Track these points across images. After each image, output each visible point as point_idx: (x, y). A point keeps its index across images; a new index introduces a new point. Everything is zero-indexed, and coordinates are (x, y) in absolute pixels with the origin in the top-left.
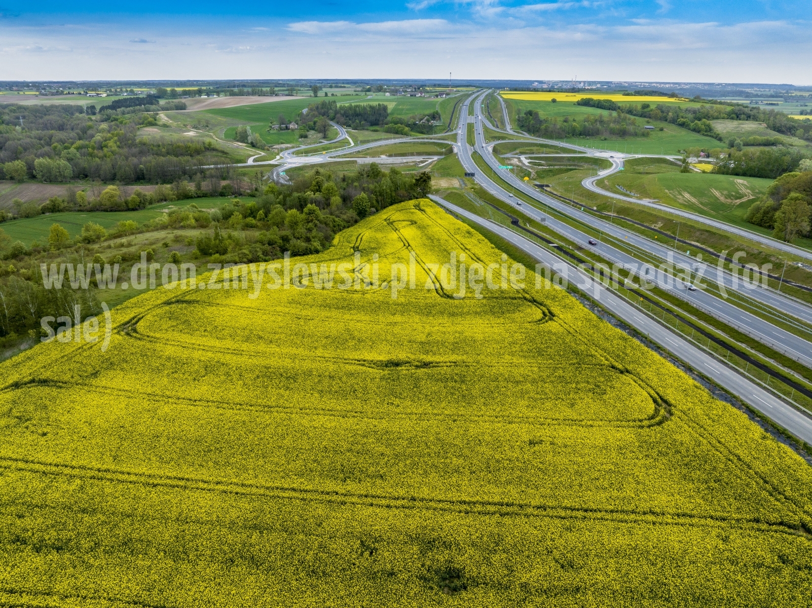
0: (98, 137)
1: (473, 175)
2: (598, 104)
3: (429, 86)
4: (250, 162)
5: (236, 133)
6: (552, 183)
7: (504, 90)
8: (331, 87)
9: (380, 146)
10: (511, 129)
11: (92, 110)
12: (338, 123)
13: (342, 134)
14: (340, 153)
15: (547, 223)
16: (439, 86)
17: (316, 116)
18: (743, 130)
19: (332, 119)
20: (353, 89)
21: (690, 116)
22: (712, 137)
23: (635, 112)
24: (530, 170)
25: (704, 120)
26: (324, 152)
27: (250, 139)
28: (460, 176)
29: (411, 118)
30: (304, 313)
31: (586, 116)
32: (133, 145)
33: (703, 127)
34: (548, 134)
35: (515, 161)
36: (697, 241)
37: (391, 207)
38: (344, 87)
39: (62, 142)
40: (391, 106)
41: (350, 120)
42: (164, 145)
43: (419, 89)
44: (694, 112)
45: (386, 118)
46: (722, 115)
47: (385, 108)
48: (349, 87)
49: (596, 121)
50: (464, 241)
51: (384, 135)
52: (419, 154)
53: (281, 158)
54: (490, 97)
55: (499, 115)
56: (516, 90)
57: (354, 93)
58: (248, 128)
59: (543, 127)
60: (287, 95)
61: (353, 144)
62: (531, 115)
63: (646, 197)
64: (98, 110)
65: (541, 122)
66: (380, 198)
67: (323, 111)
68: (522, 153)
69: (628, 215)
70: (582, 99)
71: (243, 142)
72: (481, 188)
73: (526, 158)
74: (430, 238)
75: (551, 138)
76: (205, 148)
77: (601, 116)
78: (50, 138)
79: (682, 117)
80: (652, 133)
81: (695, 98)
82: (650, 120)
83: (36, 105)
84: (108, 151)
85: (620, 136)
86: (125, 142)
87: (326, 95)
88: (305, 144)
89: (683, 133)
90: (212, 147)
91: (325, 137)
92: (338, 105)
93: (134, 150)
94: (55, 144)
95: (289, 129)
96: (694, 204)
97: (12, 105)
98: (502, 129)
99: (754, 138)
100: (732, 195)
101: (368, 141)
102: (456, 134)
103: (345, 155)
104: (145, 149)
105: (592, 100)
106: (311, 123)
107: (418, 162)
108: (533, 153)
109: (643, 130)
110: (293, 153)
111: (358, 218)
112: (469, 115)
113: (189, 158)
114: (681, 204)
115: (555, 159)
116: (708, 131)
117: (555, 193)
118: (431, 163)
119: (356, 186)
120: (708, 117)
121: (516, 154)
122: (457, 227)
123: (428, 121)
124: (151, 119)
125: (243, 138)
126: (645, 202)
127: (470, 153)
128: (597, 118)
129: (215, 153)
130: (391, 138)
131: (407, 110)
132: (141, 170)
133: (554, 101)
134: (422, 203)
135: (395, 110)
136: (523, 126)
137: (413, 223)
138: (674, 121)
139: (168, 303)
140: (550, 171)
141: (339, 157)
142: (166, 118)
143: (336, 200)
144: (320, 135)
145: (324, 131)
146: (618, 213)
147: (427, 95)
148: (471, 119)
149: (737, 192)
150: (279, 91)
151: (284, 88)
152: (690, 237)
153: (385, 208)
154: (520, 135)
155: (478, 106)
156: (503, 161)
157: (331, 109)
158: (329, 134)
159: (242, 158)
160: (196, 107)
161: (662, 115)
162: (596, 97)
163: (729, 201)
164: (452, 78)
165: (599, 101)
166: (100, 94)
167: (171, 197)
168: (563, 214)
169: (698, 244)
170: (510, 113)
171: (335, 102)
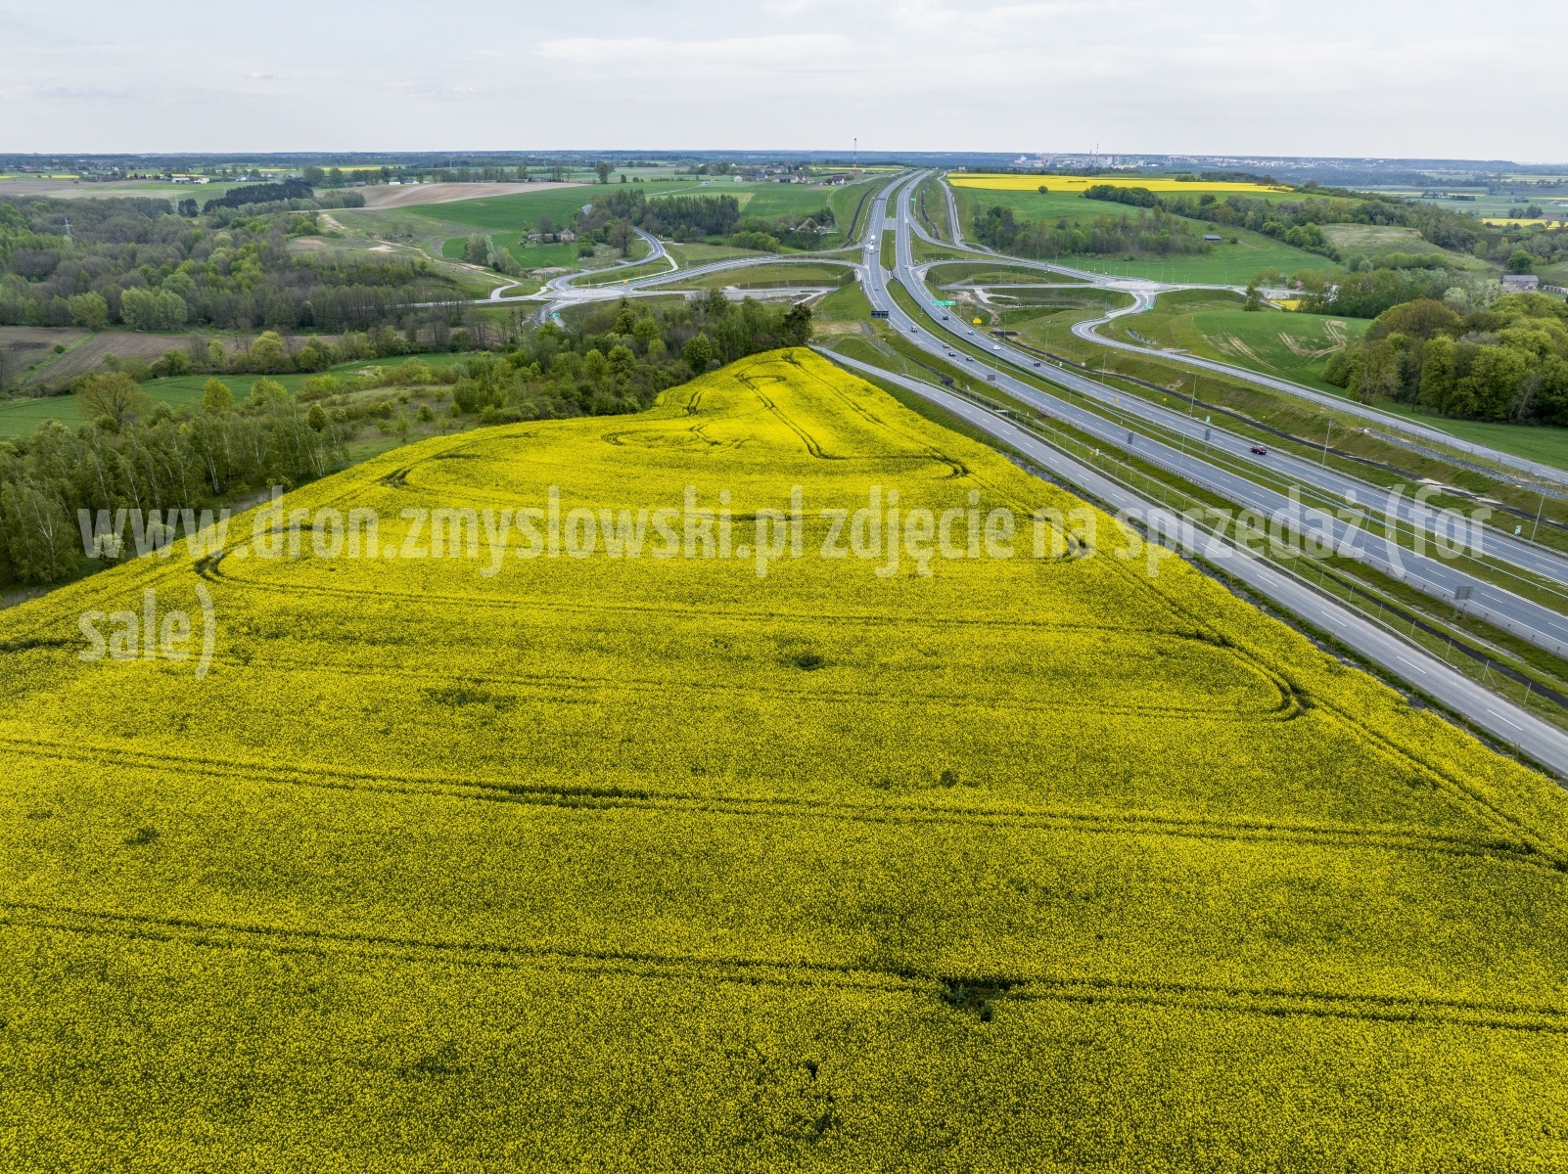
0: (220, 254)
1: (885, 314)
2: (1122, 196)
3: (815, 165)
4: (495, 296)
5: (466, 248)
6: (1024, 330)
7: (958, 172)
8: (630, 165)
9: (726, 270)
10: (962, 241)
11: (189, 207)
12: (648, 230)
13: (657, 250)
14: (653, 282)
15: (997, 383)
16: (836, 163)
17: (609, 218)
18: (1379, 242)
19: (637, 224)
20: (673, 170)
21: (1286, 216)
22: (1324, 254)
23: (1187, 210)
24: (990, 311)
25: (1310, 224)
26: (626, 281)
27: (491, 258)
28: (864, 319)
29: (780, 221)
30: (626, 471)
31: (1097, 217)
32: (287, 266)
33: (1308, 237)
34: (1027, 250)
35: (965, 296)
36: (1231, 406)
37: (744, 359)
38: (656, 166)
39: (156, 262)
40: (744, 200)
41: (670, 224)
42: (341, 268)
43: (796, 168)
44: (1294, 210)
45: (735, 221)
46: (1344, 216)
47: (734, 204)
48: (665, 166)
49: (1116, 225)
50: (857, 400)
51: (731, 252)
52: (795, 284)
53: (550, 290)
54: (929, 182)
55: (942, 216)
56: (979, 171)
57: (676, 177)
58: (488, 238)
59: (1019, 237)
60: (550, 181)
61: (676, 267)
62: (999, 216)
63: (1169, 346)
64: (200, 209)
65: (1015, 228)
66: (727, 345)
67: (620, 208)
68: (977, 283)
69: (1133, 372)
70: (1094, 187)
71: (478, 263)
72: (899, 335)
73: (984, 291)
74: (806, 398)
75: (1033, 256)
76: (415, 272)
77: (1125, 218)
78: (133, 255)
79: (1272, 220)
80: (1215, 247)
81: (1307, 187)
82: (1215, 225)
83: (82, 199)
84: (243, 278)
85: (1159, 254)
86: (272, 260)
87: (624, 179)
88: (590, 267)
89: (1272, 247)
90: (427, 270)
91: (625, 256)
92: (648, 199)
93: (290, 276)
94: (145, 266)
95: (559, 241)
96: (1245, 355)
97: (39, 199)
98: (945, 241)
99: (1396, 257)
100: (1314, 343)
101: (704, 262)
102: (861, 251)
103: (662, 285)
104: (307, 274)
105: (1112, 188)
106: (600, 230)
107: (794, 297)
108: (998, 283)
109: (1199, 243)
110: (570, 282)
111: (693, 373)
112: (887, 216)
113: (390, 288)
114: (1222, 356)
115: (1036, 292)
116: (1317, 245)
117: (1024, 344)
118: (816, 299)
119: (687, 326)
120: (1317, 218)
121: (969, 284)
122: (849, 383)
123: (812, 226)
124: (307, 223)
125: (478, 256)
126: (1166, 353)
127: (885, 282)
128: (1117, 220)
129: (432, 281)
130: (744, 257)
131: (774, 206)
132: (307, 310)
133: (1043, 190)
134: (795, 353)
135: (751, 206)
136: (983, 236)
137: (780, 379)
138: (1256, 227)
139: (438, 457)
140: (1026, 312)
141: (652, 288)
142: (334, 222)
143: (657, 344)
144: (617, 251)
145: (624, 245)
146: (1117, 369)
147: (811, 180)
148: (890, 224)
149: (1323, 339)
150: (533, 172)
151: (542, 168)
152: (1220, 400)
153: (734, 360)
154: (977, 251)
155: (904, 198)
156: (942, 295)
157: (635, 205)
158: (633, 249)
159: (481, 290)
160: (384, 200)
161: (1237, 216)
162: (1119, 183)
163: (1307, 351)
164: (858, 150)
165: (1124, 191)
166: (197, 179)
167: (368, 351)
168: (1027, 372)
169: (1231, 410)
170: (961, 212)
171: (641, 192)
